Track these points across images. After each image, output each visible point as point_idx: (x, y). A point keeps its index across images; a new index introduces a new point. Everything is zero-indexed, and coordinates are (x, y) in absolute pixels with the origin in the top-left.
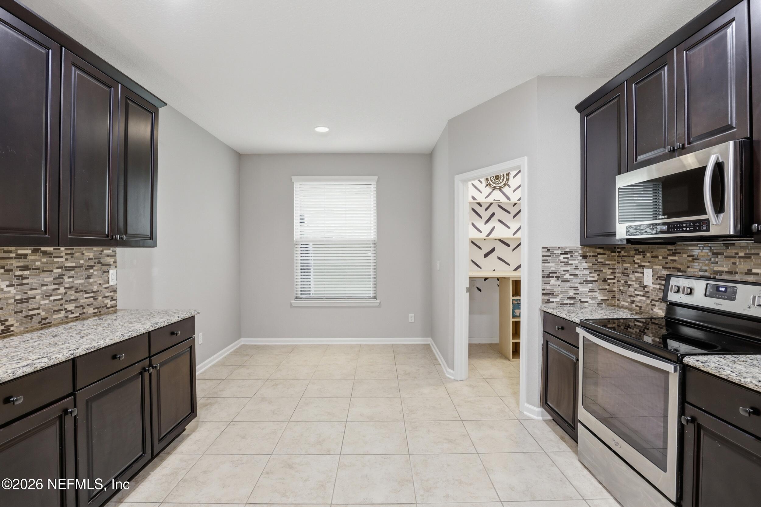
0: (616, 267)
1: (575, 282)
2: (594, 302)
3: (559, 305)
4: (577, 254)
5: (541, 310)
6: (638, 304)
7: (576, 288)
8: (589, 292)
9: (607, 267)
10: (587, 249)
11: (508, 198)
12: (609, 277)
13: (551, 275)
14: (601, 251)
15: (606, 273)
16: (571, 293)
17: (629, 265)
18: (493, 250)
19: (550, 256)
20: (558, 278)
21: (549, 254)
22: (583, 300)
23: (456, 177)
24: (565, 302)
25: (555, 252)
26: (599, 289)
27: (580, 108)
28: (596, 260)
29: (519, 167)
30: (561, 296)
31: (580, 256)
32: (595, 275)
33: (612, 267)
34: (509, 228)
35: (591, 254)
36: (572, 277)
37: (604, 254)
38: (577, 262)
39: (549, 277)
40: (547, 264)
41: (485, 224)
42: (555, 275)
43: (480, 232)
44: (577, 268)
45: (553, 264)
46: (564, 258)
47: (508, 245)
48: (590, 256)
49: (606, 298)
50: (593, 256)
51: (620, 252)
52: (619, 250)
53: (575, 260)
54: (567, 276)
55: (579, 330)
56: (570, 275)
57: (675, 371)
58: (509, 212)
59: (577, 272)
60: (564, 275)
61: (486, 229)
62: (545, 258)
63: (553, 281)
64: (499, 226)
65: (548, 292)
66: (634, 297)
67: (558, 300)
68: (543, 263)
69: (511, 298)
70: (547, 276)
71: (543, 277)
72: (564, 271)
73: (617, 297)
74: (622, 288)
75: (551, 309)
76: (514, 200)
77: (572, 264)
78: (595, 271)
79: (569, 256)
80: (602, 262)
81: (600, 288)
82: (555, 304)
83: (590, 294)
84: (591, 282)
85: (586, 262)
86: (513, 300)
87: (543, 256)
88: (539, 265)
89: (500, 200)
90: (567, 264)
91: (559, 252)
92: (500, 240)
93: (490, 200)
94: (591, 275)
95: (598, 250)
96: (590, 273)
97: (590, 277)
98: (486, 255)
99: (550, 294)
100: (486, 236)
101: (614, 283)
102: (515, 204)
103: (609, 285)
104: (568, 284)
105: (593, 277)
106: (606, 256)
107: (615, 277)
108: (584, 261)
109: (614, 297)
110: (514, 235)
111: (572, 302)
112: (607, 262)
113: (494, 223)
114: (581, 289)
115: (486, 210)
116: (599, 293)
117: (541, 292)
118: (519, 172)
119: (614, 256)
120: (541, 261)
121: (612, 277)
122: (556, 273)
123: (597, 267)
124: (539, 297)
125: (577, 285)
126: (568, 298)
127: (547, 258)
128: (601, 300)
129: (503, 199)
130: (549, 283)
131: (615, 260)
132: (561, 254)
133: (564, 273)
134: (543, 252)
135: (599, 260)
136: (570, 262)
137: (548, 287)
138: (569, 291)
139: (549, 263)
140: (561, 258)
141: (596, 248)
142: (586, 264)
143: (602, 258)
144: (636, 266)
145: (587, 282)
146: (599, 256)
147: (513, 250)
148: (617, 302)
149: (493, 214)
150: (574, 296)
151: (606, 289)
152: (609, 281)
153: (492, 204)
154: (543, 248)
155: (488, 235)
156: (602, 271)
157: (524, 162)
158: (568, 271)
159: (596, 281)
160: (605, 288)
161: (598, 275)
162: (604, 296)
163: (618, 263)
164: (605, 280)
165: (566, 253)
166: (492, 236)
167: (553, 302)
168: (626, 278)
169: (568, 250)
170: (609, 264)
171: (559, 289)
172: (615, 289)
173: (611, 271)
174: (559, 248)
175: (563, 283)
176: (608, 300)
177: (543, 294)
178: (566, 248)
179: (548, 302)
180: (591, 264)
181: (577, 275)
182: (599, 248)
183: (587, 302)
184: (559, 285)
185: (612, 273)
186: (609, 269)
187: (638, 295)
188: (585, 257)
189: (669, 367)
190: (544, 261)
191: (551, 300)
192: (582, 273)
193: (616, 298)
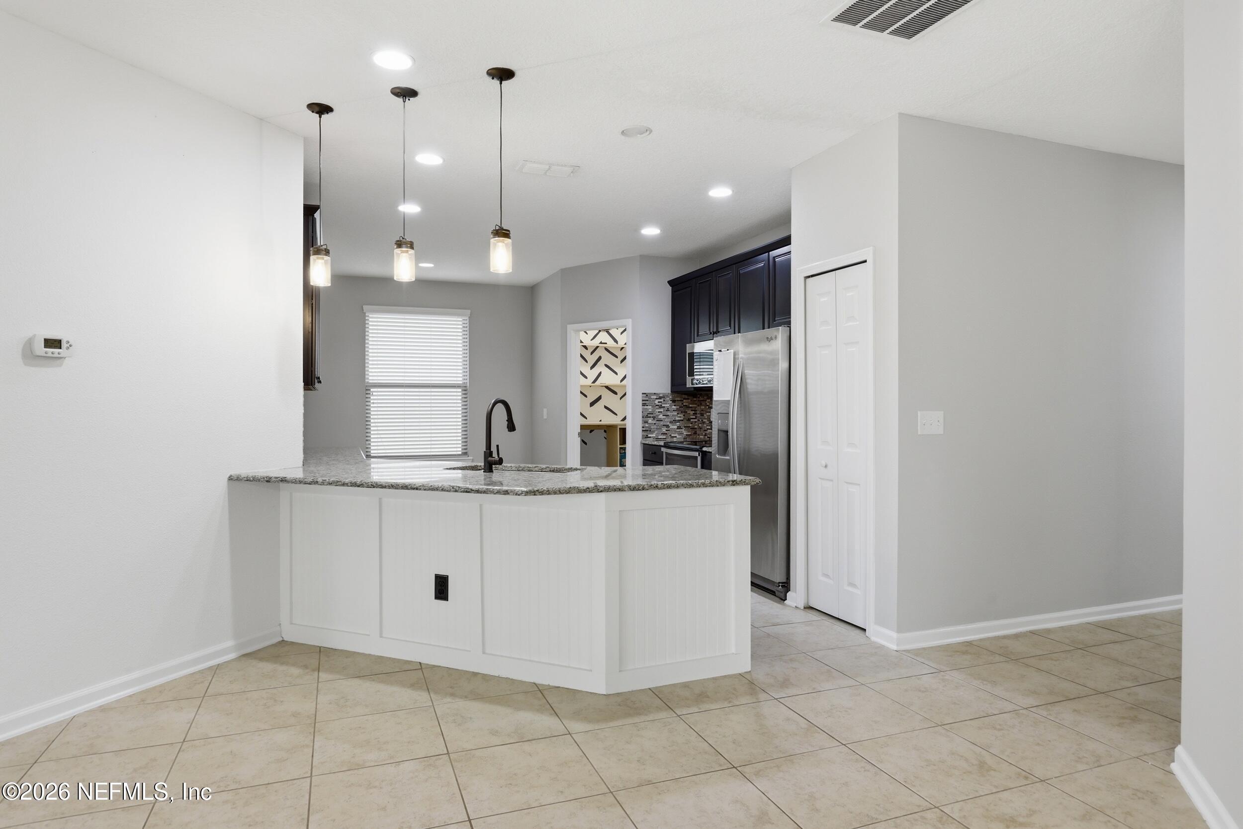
0: (697, 409)
1: (667, 421)
2: (681, 437)
3: (655, 440)
4: (668, 399)
5: (641, 443)
6: (708, 436)
7: (667, 426)
8: (677, 429)
9: (691, 409)
10: (676, 395)
11: (616, 341)
12: (692, 417)
13: (649, 415)
14: (686, 397)
15: (689, 414)
16: (664, 430)
17: (704, 407)
18: (599, 398)
19: (648, 400)
20: (654, 418)
21: (647, 399)
22: (672, 435)
23: (569, 326)
24: (660, 437)
25: (652, 397)
26: (685, 427)
27: (671, 283)
28: (682, 404)
29: (625, 326)
30: (656, 432)
31: (671, 401)
32: (682, 415)
33: (694, 409)
34: (616, 373)
35: (679, 399)
36: (664, 417)
37: (689, 399)
38: (668, 405)
39: (647, 417)
40: (646, 407)
41: (591, 369)
42: (652, 415)
43: (586, 377)
44: (668, 410)
45: (650, 407)
46: (659, 402)
47: (615, 393)
48: (678, 401)
49: (690, 433)
50: (680, 401)
51: (699, 397)
52: (699, 396)
53: (667, 404)
54: (661, 416)
55: (663, 449)
56: (663, 415)
57: (699, 455)
58: (617, 357)
59: (669, 413)
60: (659, 415)
61: (592, 374)
62: (644, 402)
63: (650, 421)
64: (606, 371)
65: (647, 429)
66: (706, 431)
67: (655, 436)
68: (643, 406)
69: (619, 446)
70: (646, 416)
71: (643, 417)
72: (659, 412)
73: (698, 432)
74: (700, 425)
75: (648, 441)
76: (621, 344)
77: (664, 407)
78: (682, 412)
79: (662, 400)
80: (686, 405)
81: (685, 425)
82: (652, 439)
83: (678, 430)
84: (679, 421)
85: (675, 406)
86: (620, 448)
87: (643, 400)
88: (640, 408)
89: (606, 343)
90: (661, 407)
91: (655, 397)
92: (607, 387)
93: (596, 342)
94: (679, 415)
95: (684, 396)
96: (678, 414)
97: (678, 417)
98: (592, 404)
99: (648, 431)
100: (592, 383)
101: (696, 422)
102: (622, 348)
103: (692, 423)
104: (662, 423)
105: (680, 417)
106: (690, 400)
107: (696, 417)
108: (673, 404)
109: (695, 433)
110: (621, 381)
111: (665, 437)
112: (691, 406)
113: (600, 368)
114: (672, 427)
115: (592, 353)
116: (685, 430)
117: (641, 429)
118: (625, 330)
119: (695, 401)
120: (641, 405)
121: (694, 417)
122: (653, 414)
123: (683, 410)
124: (639, 434)
125: (668, 423)
126: (662, 434)
127: (646, 402)
128: (686, 435)
129: (610, 343)
130: (647, 422)
131: (696, 404)
132: (656, 399)
133: (658, 414)
134: (643, 397)
135: (684, 404)
136: (663, 406)
137: (647, 425)
138: (663, 429)
139: (647, 406)
140: (657, 402)
141: (682, 394)
142: (675, 407)
143: (687, 402)
144: (707, 407)
145: (675, 421)
146: (684, 401)
147: (621, 398)
148: (698, 436)
149: (600, 358)
150: (666, 432)
151: (689, 427)
152: (692, 420)
153: (598, 347)
154: (643, 394)
155: (594, 382)
156: (687, 412)
157: (629, 323)
158: (661, 412)
159: (682, 420)
160: (688, 425)
161: (684, 415)
162: (688, 432)
163: (698, 406)
164: (689, 420)
165: (660, 398)
166: (598, 383)
167: (650, 437)
168: (702, 417)
169: (661, 395)
170: (691, 407)
171: (655, 427)
172: (696, 427)
173: (694, 412)
174: (655, 394)
175: (658, 422)
176: (691, 435)
177: (643, 431)
178: (660, 393)
179: (647, 437)
180: (678, 407)
181: (668, 415)
182: (685, 394)
183: (676, 437)
184: (655, 424)
185: (693, 414)
186: (692, 411)
187: (708, 429)
188: (674, 401)
189: (696, 454)
190: (644, 405)
191: (649, 436)
192: (672, 414)
193: (696, 433)
